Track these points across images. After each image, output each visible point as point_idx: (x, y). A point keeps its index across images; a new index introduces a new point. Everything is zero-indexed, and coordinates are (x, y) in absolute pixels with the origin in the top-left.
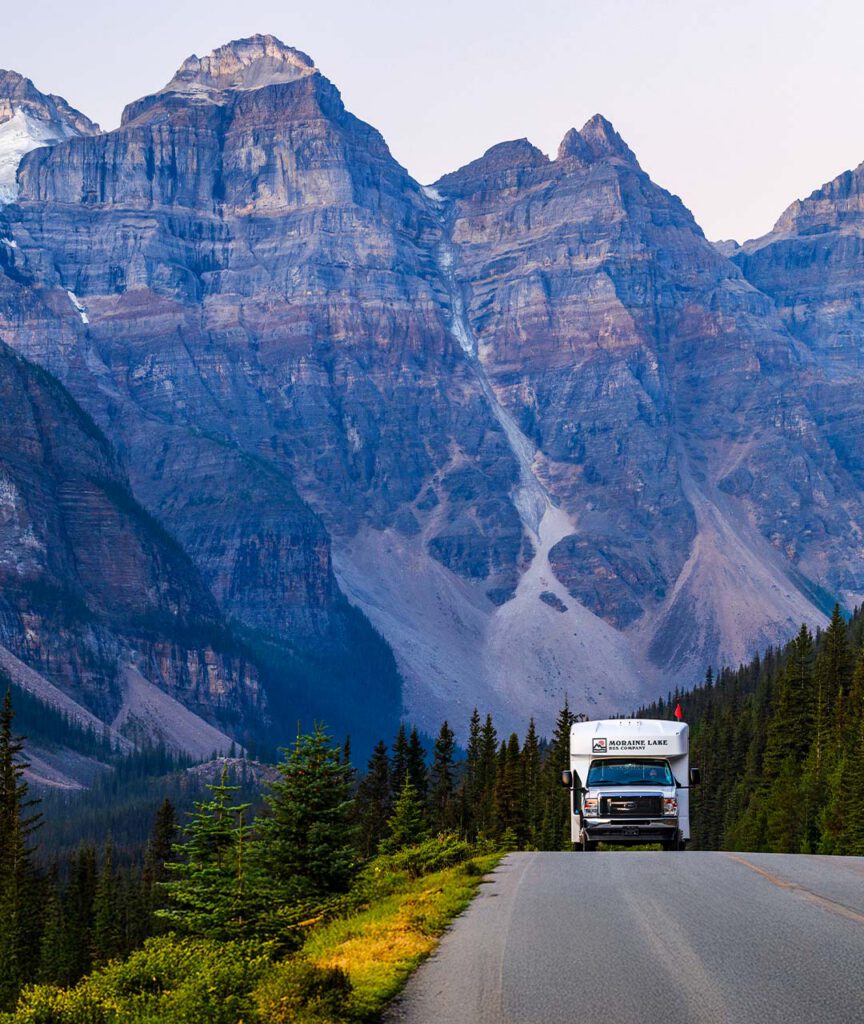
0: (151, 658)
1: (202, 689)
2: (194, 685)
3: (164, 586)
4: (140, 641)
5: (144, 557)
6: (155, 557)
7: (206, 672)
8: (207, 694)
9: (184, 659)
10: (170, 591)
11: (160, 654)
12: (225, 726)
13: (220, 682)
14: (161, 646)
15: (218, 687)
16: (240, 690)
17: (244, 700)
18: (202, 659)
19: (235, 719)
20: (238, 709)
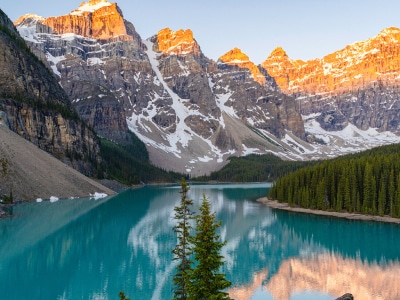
0: (18, 118)
1: (56, 139)
2: (51, 137)
3: (30, 78)
4: (9, 107)
5: (12, 57)
6: (21, 59)
7: (58, 129)
8: (59, 142)
9: (44, 122)
10: (34, 82)
11: (25, 116)
12: (71, 160)
13: (68, 135)
14: (25, 111)
15: (67, 138)
16: (81, 142)
17: (84, 147)
18: (55, 122)
19: (78, 157)
20: (80, 151)
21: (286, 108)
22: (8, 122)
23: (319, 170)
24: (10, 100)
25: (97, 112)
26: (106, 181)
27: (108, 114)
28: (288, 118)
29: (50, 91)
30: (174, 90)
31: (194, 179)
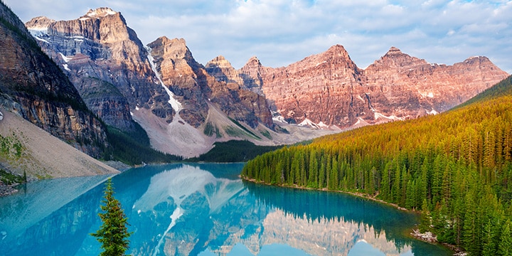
0: (31, 108)
1: (67, 127)
2: (62, 125)
3: (41, 74)
4: (22, 99)
5: (24, 55)
6: (32, 57)
7: (69, 119)
8: (70, 130)
9: (56, 112)
10: (45, 77)
11: (38, 107)
12: (81, 145)
13: (77, 124)
14: (38, 103)
15: (77, 126)
16: (90, 129)
17: (93, 134)
18: (66, 112)
19: (87, 142)
20: (89, 137)
21: (259, 105)
22: (22, 112)
23: (278, 154)
24: (23, 93)
25: (104, 104)
26: (112, 163)
27: (114, 106)
28: (260, 112)
29: (60, 86)
30: (171, 88)
31: (187, 160)
